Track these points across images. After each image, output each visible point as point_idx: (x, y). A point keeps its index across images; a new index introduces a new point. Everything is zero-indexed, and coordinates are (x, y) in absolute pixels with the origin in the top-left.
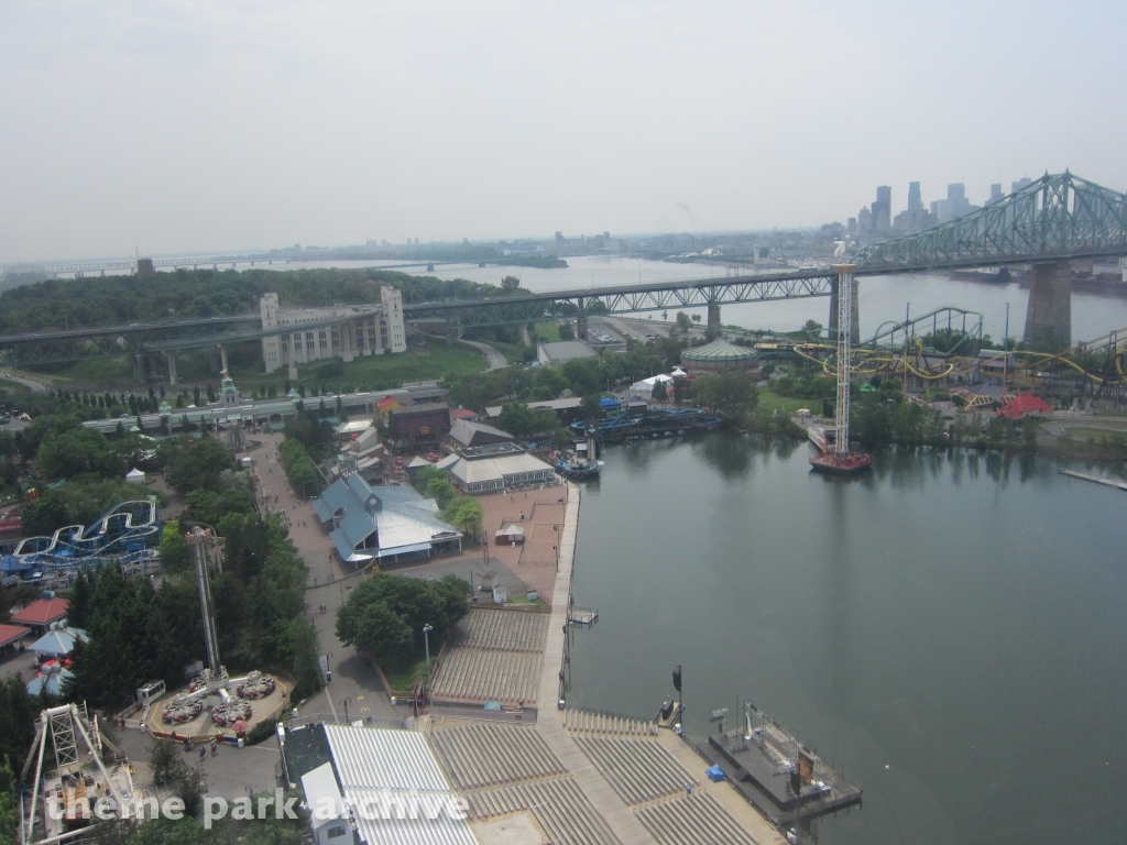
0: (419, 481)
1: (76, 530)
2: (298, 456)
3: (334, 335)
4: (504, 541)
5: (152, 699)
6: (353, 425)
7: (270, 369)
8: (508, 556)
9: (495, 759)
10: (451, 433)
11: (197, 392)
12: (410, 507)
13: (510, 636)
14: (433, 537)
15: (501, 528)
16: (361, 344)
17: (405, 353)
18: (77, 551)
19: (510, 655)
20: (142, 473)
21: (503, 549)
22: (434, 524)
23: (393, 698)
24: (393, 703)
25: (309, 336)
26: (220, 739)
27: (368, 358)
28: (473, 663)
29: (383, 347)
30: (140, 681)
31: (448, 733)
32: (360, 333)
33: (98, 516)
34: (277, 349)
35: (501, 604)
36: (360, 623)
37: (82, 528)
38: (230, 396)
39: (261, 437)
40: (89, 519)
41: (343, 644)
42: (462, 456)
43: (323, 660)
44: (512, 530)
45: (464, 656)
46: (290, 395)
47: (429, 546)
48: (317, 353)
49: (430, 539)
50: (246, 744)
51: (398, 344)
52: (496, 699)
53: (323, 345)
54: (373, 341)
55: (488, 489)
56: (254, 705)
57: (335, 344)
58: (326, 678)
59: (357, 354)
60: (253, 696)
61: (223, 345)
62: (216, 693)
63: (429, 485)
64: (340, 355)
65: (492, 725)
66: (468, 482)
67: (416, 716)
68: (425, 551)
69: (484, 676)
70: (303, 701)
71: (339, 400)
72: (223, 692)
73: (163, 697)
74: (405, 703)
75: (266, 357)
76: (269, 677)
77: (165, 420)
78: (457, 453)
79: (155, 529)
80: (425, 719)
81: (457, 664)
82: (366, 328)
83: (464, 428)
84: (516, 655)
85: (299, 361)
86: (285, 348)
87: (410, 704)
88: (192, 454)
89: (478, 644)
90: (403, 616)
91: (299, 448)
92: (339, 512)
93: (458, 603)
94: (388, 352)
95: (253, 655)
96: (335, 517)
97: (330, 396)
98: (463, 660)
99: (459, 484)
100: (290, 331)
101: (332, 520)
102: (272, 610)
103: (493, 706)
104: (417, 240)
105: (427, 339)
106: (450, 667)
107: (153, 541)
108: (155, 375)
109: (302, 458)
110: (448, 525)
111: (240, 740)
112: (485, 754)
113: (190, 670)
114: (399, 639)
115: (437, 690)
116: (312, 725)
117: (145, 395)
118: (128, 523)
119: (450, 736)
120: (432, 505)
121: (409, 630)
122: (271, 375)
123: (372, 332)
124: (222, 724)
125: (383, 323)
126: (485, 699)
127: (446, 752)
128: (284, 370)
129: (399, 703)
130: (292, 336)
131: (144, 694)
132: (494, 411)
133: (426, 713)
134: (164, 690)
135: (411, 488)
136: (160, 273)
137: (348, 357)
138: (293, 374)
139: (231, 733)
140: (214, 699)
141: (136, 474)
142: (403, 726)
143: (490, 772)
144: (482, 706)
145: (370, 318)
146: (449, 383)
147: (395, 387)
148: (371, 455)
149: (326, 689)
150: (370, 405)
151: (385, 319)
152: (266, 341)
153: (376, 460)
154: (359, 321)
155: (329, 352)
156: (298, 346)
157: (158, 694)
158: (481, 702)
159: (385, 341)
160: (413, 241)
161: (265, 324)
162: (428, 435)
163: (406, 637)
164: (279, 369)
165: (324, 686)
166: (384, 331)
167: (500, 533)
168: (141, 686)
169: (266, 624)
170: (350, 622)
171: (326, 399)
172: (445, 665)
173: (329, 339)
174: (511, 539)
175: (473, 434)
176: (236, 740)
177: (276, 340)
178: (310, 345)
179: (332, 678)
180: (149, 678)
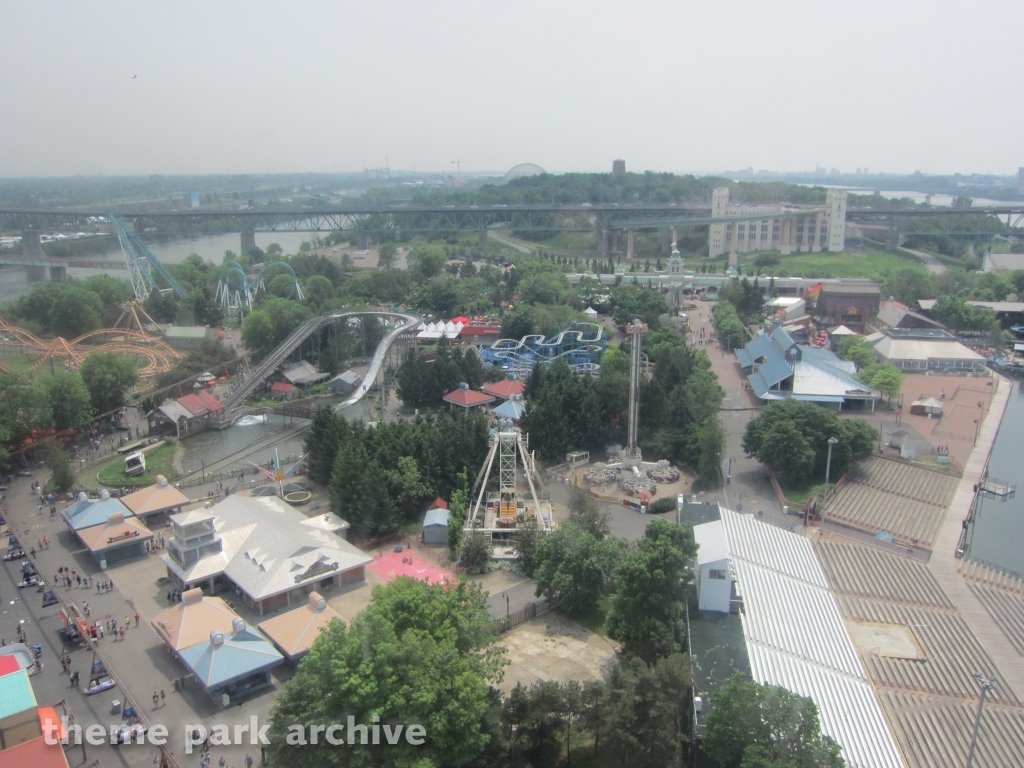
0: (840, 349)
1: (539, 338)
2: (728, 313)
3: (776, 229)
4: (919, 411)
5: (577, 464)
6: (781, 301)
7: (712, 254)
8: (923, 425)
9: (879, 578)
10: (879, 316)
11: (648, 265)
12: (828, 365)
13: (912, 486)
14: (847, 392)
15: (919, 400)
16: (799, 240)
17: (841, 252)
18: (537, 356)
19: (910, 501)
20: (595, 312)
21: (917, 419)
22: (849, 382)
23: (785, 507)
24: (785, 512)
25: (753, 228)
26: (627, 503)
27: (804, 253)
28: (870, 499)
29: (821, 245)
30: (570, 447)
31: (834, 546)
32: (800, 229)
33: (557, 332)
34: (722, 237)
35: (908, 460)
36: (766, 436)
37: (543, 337)
38: (676, 266)
39: (697, 303)
40: (550, 334)
41: (746, 455)
42: (887, 335)
43: (725, 465)
44: (931, 403)
45: (862, 491)
46: (727, 272)
47: (841, 400)
48: (757, 244)
49: (844, 394)
50: (648, 512)
51: (836, 244)
52: (889, 532)
53: (764, 237)
54: (811, 239)
55: (910, 367)
56: (659, 487)
57: (775, 237)
58: (725, 480)
59: (794, 249)
60: (660, 480)
61: (676, 227)
62: (629, 469)
63: (850, 351)
64: (779, 248)
65: (881, 551)
66: (890, 357)
67: (805, 524)
68: (838, 403)
69: (880, 511)
70: (702, 493)
71: (772, 281)
72: (635, 469)
73: (585, 465)
74: (796, 514)
75: (711, 243)
76: (676, 469)
77: (619, 279)
78: (883, 331)
79: (600, 348)
80: (815, 530)
81: (854, 495)
82: (806, 225)
83: (892, 312)
84: (916, 503)
85: (740, 250)
86: (729, 237)
87: (801, 516)
88: (638, 299)
89: (878, 485)
90: (809, 438)
91: (731, 308)
92: (759, 360)
93: (865, 442)
94: (825, 250)
95: (665, 449)
96: (755, 364)
97: (764, 277)
98: (860, 494)
99: (880, 358)
100: (736, 220)
101: (751, 366)
102: (688, 414)
103: (885, 537)
104: (866, 170)
105: (865, 242)
106: (846, 496)
107: (596, 358)
108: (615, 250)
109: (731, 315)
110: (864, 386)
111: (643, 507)
112: (869, 571)
113: (610, 450)
114: (800, 458)
115: (830, 510)
116: (708, 504)
117: (606, 263)
118: (579, 338)
119: (836, 549)
120: (850, 367)
121: (812, 453)
122: (713, 260)
123: (812, 230)
124: (631, 494)
125: (824, 222)
126: (878, 529)
127: (830, 560)
128: (725, 256)
129: (790, 513)
130: (737, 225)
131: (572, 458)
132: (926, 304)
133: (816, 526)
134: (587, 460)
135: (831, 353)
136: (630, 174)
137: (786, 250)
138: (733, 259)
139: (637, 501)
140: (626, 475)
141: (591, 311)
142: (791, 530)
143: (872, 586)
144: (874, 535)
145: (813, 217)
146: (883, 278)
147: (828, 277)
148: (797, 323)
149: (724, 489)
150: (802, 289)
151: (827, 218)
152: (713, 228)
153: (801, 327)
154: (801, 218)
155: (768, 245)
156: (741, 236)
157: (582, 462)
158: (873, 531)
159: (823, 239)
160: (862, 172)
161: (714, 213)
162: (854, 316)
163: (808, 457)
164: (721, 255)
165: (722, 486)
166: (824, 230)
167: (916, 403)
168: (571, 452)
169: (681, 425)
170: (757, 435)
171: (760, 279)
172: (841, 494)
173: (770, 232)
174: (927, 410)
175: (902, 317)
176: (640, 507)
177: (722, 227)
178: (752, 237)
179: (731, 482)
180: (578, 447)
